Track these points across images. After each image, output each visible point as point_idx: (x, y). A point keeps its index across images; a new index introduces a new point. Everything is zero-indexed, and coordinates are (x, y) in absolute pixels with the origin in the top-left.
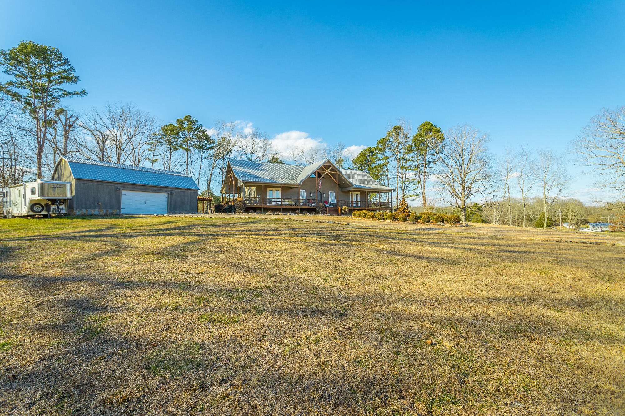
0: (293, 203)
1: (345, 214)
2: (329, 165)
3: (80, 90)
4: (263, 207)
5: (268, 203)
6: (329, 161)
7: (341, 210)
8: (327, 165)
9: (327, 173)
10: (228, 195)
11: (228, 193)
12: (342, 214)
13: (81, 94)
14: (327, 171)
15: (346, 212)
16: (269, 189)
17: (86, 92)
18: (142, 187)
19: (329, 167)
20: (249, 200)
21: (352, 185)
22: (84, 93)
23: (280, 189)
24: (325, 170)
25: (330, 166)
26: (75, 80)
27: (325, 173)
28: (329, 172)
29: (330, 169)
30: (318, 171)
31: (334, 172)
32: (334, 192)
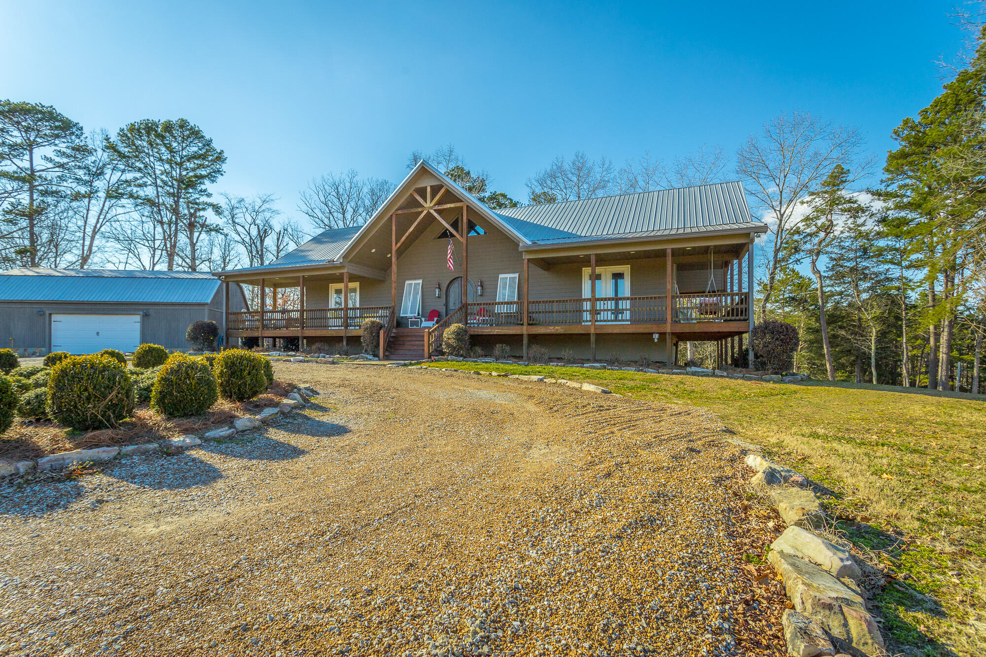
2: (435, 183)
6: (424, 171)
8: (425, 184)
9: (429, 213)
14: (429, 205)
16: (333, 287)
18: (86, 307)
19: (435, 190)
24: (422, 206)
25: (441, 187)
27: (422, 215)
28: (437, 207)
29: (437, 197)
30: (400, 212)
31: (452, 205)
32: (517, 275)
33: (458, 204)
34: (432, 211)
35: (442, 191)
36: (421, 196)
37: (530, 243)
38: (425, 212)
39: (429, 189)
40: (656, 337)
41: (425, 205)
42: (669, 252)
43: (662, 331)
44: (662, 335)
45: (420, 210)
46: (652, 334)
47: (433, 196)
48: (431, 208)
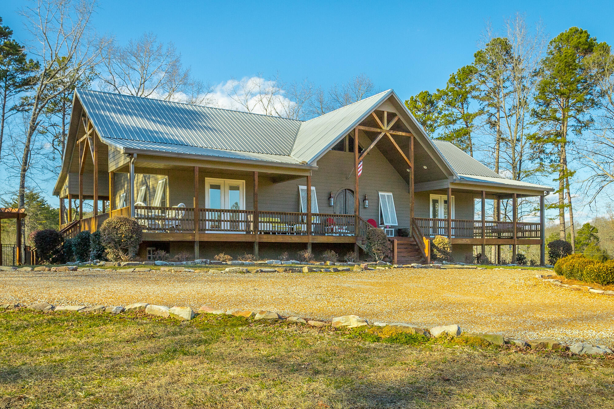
0: (285, 227)
1: (440, 260)
2: (392, 110)
4: (197, 239)
5: (208, 225)
6: (390, 100)
7: (432, 245)
8: (388, 109)
9: (385, 135)
10: (78, 201)
11: (76, 197)
12: (434, 257)
14: (386, 128)
15: (444, 252)
19: (391, 116)
20: (148, 218)
21: (451, 174)
23: (241, 183)
24: (381, 128)
25: (394, 115)
27: (380, 136)
28: (391, 132)
29: (392, 123)
30: (361, 128)
31: (404, 134)
32: (391, 194)
33: (407, 135)
34: (388, 135)
35: (396, 119)
38: (383, 134)
39: (387, 114)
41: (383, 128)
45: (379, 130)
47: (389, 122)
48: (388, 131)
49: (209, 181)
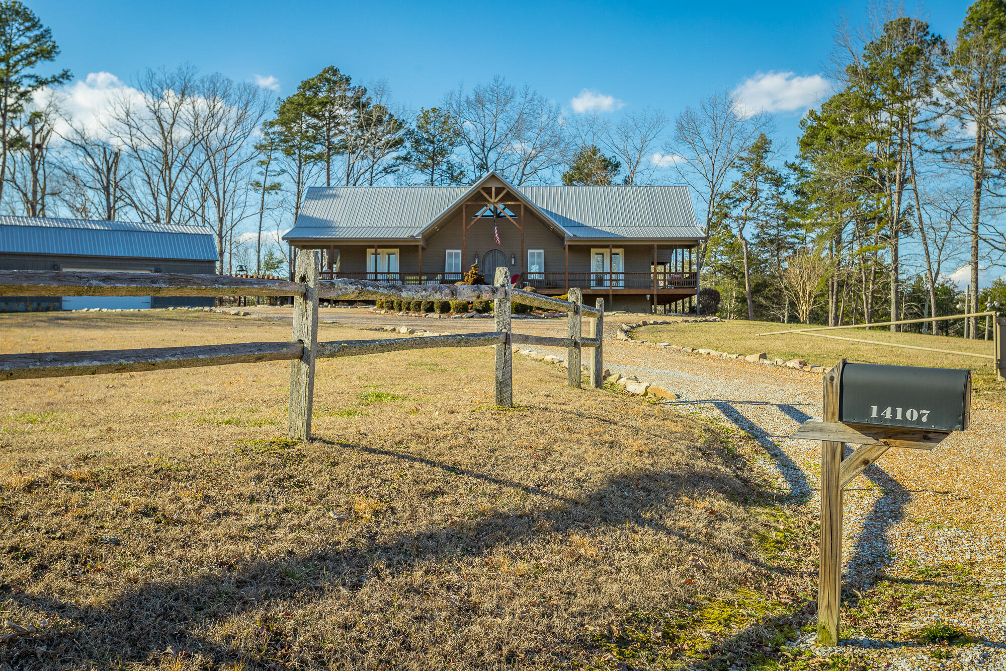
2: (499, 185)
3: (58, 73)
6: (494, 178)
9: (494, 206)
13: (61, 80)
14: (494, 201)
17: (69, 74)
22: (66, 76)
24: (488, 201)
25: (503, 189)
26: (48, 54)
28: (500, 203)
29: (501, 196)
30: (469, 203)
31: (513, 203)
32: (542, 251)
33: (517, 203)
34: (496, 206)
35: (505, 192)
36: (487, 193)
37: (572, 235)
38: (491, 206)
39: (493, 189)
40: (648, 296)
41: (491, 201)
42: (656, 247)
43: (652, 293)
44: (652, 296)
45: (487, 203)
46: (645, 295)
47: (497, 195)
48: (496, 203)
49: (370, 251)
